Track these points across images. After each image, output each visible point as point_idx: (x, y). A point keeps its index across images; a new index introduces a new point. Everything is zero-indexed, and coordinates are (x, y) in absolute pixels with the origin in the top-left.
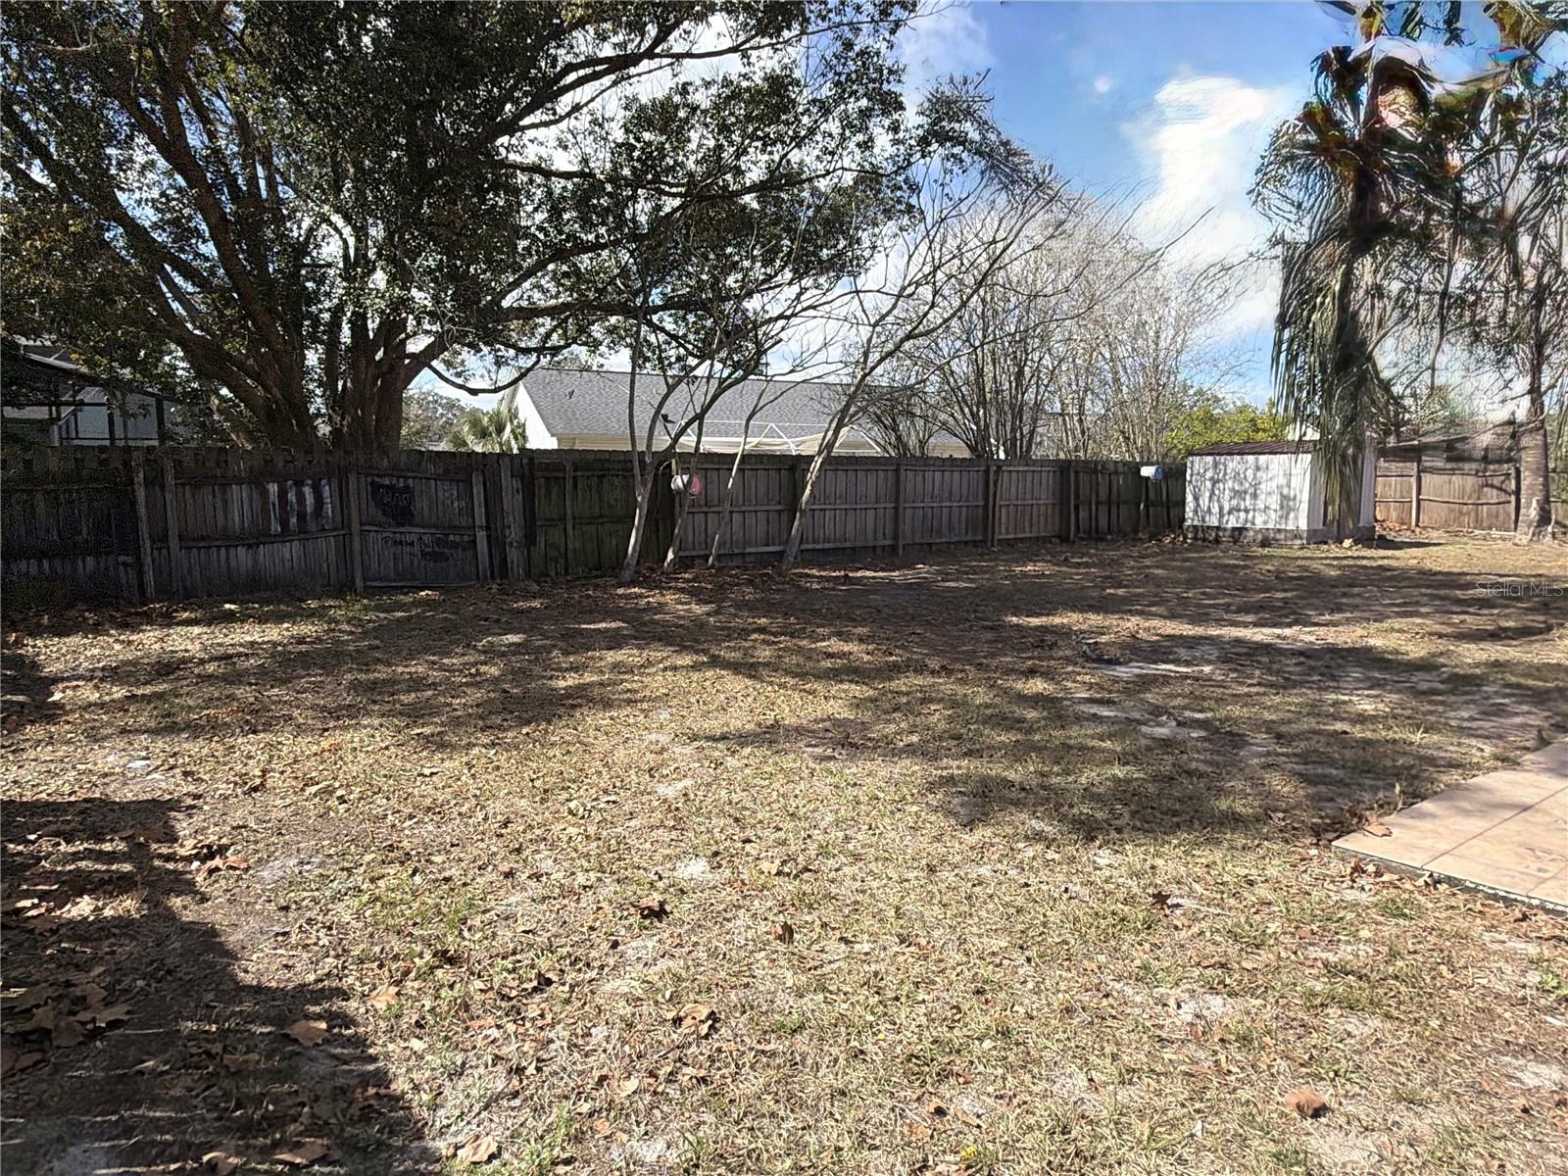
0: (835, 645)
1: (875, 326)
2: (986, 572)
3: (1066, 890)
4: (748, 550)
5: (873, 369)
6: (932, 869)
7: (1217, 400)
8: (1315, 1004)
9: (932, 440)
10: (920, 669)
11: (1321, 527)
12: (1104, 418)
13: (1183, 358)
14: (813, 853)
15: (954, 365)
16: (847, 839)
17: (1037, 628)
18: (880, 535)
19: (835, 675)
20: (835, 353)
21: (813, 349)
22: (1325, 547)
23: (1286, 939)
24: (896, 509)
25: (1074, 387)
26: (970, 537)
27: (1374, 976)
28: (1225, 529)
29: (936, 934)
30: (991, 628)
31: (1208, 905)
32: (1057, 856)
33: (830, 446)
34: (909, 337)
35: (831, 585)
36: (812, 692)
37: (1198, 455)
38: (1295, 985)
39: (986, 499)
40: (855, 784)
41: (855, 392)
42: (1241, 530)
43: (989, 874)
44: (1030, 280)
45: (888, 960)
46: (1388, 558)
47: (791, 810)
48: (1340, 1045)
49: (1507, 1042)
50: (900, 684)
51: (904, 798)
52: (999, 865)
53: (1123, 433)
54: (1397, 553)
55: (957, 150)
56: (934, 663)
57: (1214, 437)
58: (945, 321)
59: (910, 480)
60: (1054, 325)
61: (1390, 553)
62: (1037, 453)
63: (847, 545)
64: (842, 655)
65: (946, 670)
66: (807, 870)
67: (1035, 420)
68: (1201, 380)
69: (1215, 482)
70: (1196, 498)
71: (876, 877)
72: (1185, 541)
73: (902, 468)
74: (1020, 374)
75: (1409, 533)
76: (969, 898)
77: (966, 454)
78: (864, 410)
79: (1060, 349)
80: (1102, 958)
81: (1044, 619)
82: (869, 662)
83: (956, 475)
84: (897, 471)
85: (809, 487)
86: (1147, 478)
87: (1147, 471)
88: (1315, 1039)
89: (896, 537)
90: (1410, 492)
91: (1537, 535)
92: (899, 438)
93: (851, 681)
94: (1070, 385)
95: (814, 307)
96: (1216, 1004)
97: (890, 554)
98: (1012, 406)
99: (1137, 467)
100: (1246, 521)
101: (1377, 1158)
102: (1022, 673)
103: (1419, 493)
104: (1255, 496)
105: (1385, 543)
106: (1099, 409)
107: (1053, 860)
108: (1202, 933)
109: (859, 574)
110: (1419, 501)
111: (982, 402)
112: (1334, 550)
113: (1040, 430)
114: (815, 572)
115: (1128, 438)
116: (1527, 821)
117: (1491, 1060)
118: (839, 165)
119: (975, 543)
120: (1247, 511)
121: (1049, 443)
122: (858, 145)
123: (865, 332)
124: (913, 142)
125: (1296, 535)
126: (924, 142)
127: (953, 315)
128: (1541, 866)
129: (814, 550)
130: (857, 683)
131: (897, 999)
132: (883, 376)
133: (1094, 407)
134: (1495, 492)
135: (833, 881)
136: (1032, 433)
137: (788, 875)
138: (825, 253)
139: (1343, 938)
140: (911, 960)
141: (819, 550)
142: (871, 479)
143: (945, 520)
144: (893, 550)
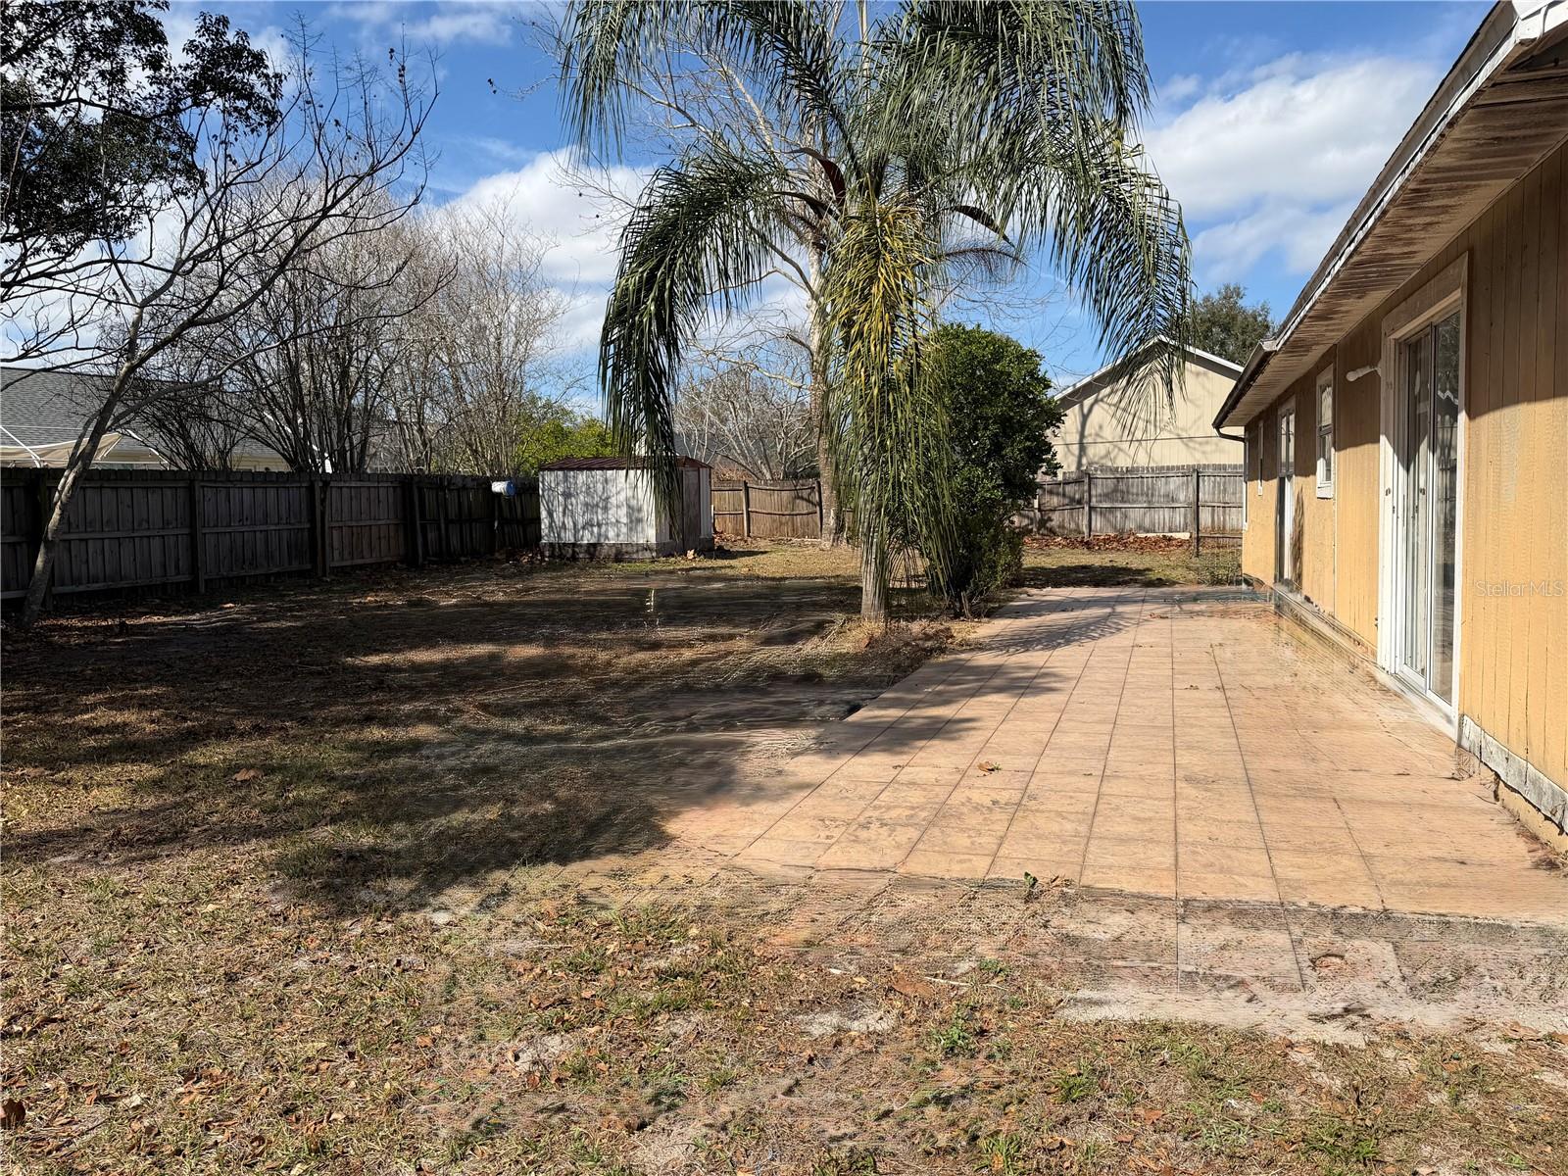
0: (103, 717)
1: (142, 306)
2: (316, 607)
3: (399, 963)
5: (144, 359)
6: (231, 978)
7: (566, 413)
8: (647, 1015)
9: (237, 450)
10: (224, 734)
11: (668, 540)
12: (446, 429)
13: (527, 367)
14: (59, 997)
15: (260, 358)
16: (112, 966)
17: (376, 668)
18: (172, 570)
19: (103, 756)
20: (89, 335)
21: (55, 329)
22: (672, 559)
23: (623, 957)
24: (193, 536)
25: (410, 393)
26: (295, 566)
27: (699, 972)
28: (581, 545)
29: (236, 1056)
30: (320, 673)
31: (550, 941)
32: (389, 927)
33: (88, 455)
34: (192, 322)
35: (100, 638)
36: (67, 783)
37: (549, 469)
38: (630, 1001)
39: (312, 520)
40: (126, 893)
41: (119, 389)
42: (594, 545)
43: (305, 967)
44: (349, 268)
45: (168, 1108)
46: (726, 567)
47: (26, 946)
48: (667, 1050)
49: (801, 1001)
50: (199, 756)
51: (197, 898)
52: (320, 953)
53: (470, 445)
54: (733, 562)
55: (240, 104)
56: (242, 725)
57: (564, 451)
58: (243, 305)
59: (210, 501)
60: (379, 323)
61: (726, 562)
62: (372, 466)
63: (123, 584)
64: (113, 728)
65: (261, 731)
66: (48, 1021)
67: (366, 430)
68: (547, 391)
69: (567, 495)
70: (550, 514)
71: (152, 1005)
72: (542, 560)
73: (197, 485)
74: (344, 375)
75: (742, 543)
76: (279, 1001)
77: (283, 467)
78: (137, 410)
79: (390, 349)
80: (437, 1029)
81: (386, 656)
82: (153, 733)
83: (272, 493)
84: (190, 489)
85: (57, 511)
86: (499, 495)
87: (498, 487)
88: (645, 1050)
89: (194, 569)
90: (740, 505)
91: (836, 540)
92: (190, 447)
93: (125, 761)
94: (405, 390)
95: (50, 276)
96: (554, 1043)
97: (188, 593)
98: (337, 412)
99: (488, 483)
100: (599, 535)
101: (694, 1148)
102: (359, 722)
103: (748, 505)
104: (606, 509)
105: (724, 554)
106: (441, 417)
107: (386, 933)
108: (544, 972)
109: (142, 621)
110: (748, 513)
111: (299, 405)
112: (680, 562)
113: (373, 440)
114: (76, 622)
115: (476, 451)
116: (820, 796)
117: (788, 1023)
118: (74, 95)
119: (301, 574)
120: (599, 525)
121: (385, 454)
122: (102, 73)
123: (130, 313)
124: (179, 85)
125: (647, 548)
126: (196, 87)
127: (252, 300)
128: (828, 833)
129: (72, 594)
130: (133, 762)
131: (178, 1152)
132: (162, 366)
133: (434, 416)
134: (805, 503)
135: (90, 1026)
136: (364, 443)
137: (19, 1034)
138: (66, 206)
139: (673, 941)
140: (200, 1098)
141: (81, 593)
142: (154, 498)
143: (260, 547)
144: (191, 587)
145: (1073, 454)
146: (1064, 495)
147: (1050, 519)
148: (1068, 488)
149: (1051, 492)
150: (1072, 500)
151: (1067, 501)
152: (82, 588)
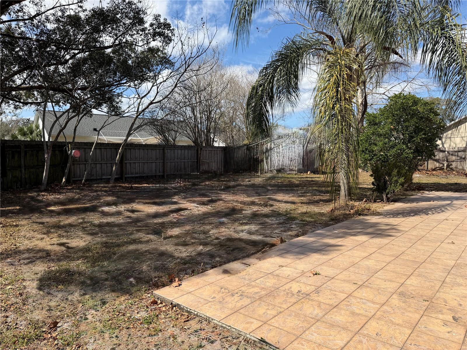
4: (104, 177)
18: (158, 172)
22: (302, 174)
24: (164, 162)
34: (152, 103)
39: (197, 159)
59: (169, 153)
62: (215, 144)
63: (144, 175)
73: (165, 149)
77: (193, 144)
83: (187, 151)
84: (164, 150)
85: (118, 155)
89: (164, 172)
109: (142, 185)
112: (305, 175)
125: (294, 170)
129: (131, 177)
141: (133, 177)
142: (154, 152)
143: (182, 166)
144: (163, 176)
145: (465, 141)
146: (458, 156)
147: (451, 165)
148: (460, 154)
149: (452, 155)
150: (461, 158)
151: (459, 158)
152: (133, 176)
